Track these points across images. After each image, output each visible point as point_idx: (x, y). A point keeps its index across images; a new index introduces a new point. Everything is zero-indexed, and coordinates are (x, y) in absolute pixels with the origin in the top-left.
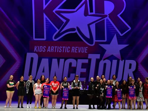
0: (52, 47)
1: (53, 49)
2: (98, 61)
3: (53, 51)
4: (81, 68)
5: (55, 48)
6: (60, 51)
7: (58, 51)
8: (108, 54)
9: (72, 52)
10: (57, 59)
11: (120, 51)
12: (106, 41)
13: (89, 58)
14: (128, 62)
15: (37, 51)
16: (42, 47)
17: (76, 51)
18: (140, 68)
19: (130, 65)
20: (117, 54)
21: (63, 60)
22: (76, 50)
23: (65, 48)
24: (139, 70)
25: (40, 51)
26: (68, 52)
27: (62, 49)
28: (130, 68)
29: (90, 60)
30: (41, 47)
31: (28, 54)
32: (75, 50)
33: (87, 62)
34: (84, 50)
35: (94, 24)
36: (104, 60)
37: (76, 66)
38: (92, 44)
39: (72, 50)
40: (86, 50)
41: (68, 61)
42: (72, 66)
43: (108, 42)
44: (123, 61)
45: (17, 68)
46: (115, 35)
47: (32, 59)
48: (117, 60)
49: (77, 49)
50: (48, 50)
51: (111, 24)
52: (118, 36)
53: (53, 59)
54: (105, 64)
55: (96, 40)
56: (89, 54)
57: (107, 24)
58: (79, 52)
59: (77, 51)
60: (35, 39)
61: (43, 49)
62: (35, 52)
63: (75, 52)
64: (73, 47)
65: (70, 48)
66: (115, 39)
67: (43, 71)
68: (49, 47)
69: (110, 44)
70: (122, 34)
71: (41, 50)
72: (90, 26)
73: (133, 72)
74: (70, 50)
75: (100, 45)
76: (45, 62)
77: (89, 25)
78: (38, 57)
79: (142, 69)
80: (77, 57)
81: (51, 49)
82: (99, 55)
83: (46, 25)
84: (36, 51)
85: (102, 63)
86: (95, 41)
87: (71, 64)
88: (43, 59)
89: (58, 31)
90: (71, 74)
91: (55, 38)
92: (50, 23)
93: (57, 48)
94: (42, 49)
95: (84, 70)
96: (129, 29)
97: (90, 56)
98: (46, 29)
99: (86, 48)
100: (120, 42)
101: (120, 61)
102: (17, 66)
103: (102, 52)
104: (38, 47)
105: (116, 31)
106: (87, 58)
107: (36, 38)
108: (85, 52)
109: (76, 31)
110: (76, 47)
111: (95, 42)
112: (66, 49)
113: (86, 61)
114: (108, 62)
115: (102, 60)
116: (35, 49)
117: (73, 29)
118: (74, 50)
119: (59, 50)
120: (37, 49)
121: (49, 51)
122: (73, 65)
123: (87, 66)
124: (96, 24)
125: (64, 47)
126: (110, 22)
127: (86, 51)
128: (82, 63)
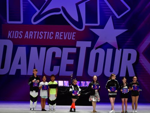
0: (30, 32)
1: (32, 34)
2: (88, 50)
3: (32, 38)
4: (68, 58)
5: (34, 33)
6: (41, 37)
7: (38, 38)
8: (101, 41)
9: (56, 38)
10: (36, 48)
11: (117, 37)
12: (98, 24)
13: (77, 46)
14: (126, 51)
15: (12, 37)
16: (18, 32)
17: (61, 37)
18: (142, 60)
19: (130, 55)
20: (113, 41)
21: (45, 48)
22: (61, 36)
23: (47, 34)
24: (141, 62)
25: (15, 37)
26: (50, 38)
27: (43, 35)
28: (129, 58)
29: (78, 49)
30: (16, 32)
32: (59, 36)
33: (75, 52)
34: (71, 36)
35: (84, 3)
36: (97, 48)
37: (60, 57)
38: (81, 28)
39: (56, 36)
40: (73, 36)
41: (51, 50)
42: (56, 57)
43: (102, 26)
44: (121, 50)
46: (111, 16)
47: (5, 47)
48: (112, 50)
49: (63, 34)
50: (25, 36)
52: (114, 18)
53: (32, 48)
54: (97, 55)
56: (78, 42)
57: (100, 4)
58: (65, 38)
59: (63, 37)
60: (9, 22)
61: (19, 35)
62: (9, 39)
63: (60, 38)
64: (57, 33)
65: (53, 34)
66: (110, 22)
67: (20, 63)
68: (27, 32)
69: (103, 28)
70: (119, 16)
71: (16, 36)
73: (133, 64)
74: (54, 36)
75: (91, 29)
76: (22, 51)
77: (77, 5)
78: (13, 45)
79: (144, 61)
80: (62, 45)
81: (29, 35)
82: (90, 42)
83: (23, 4)
84: (11, 38)
85: (93, 53)
86: (84, 24)
87: (54, 54)
88: (19, 48)
89: (38, 11)
90: (54, 66)
91: (35, 21)
93: (37, 34)
95: (71, 62)
96: (128, 9)
97: (79, 44)
98: (23, 9)
99: (74, 33)
101: (117, 50)
103: (94, 38)
104: (13, 32)
105: (111, 11)
106: (74, 47)
107: (10, 20)
108: (73, 39)
109: (62, 12)
110: (61, 33)
112: (49, 35)
113: (74, 50)
114: (101, 51)
115: (94, 49)
116: (9, 34)
118: (58, 36)
119: (39, 35)
120: (12, 34)
121: (26, 38)
122: (58, 55)
123: (74, 56)
124: (86, 3)
125: (45, 33)
127: (74, 38)
128: (68, 53)
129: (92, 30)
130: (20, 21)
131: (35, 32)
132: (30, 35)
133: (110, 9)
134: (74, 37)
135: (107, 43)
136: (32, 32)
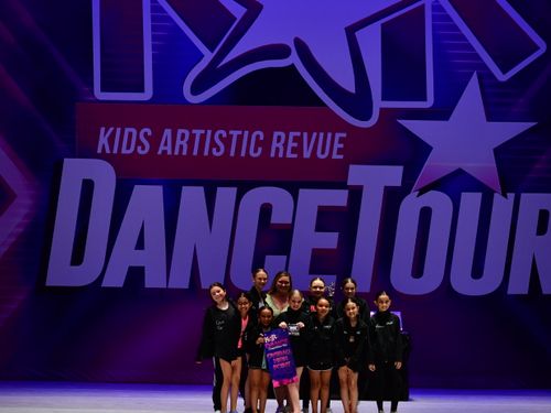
0: (180, 131)
1: (186, 138)
2: (393, 198)
3: (185, 153)
4: (319, 228)
5: (192, 137)
6: (218, 150)
7: (206, 153)
8: (439, 163)
9: (272, 155)
10: (202, 189)
12: (429, 103)
13: (350, 182)
14: (533, 202)
15: (111, 148)
16: (134, 131)
17: (294, 150)
20: (481, 163)
22: (291, 144)
23: (240, 138)
25: (124, 151)
26: (252, 154)
27: (227, 141)
29: (356, 194)
30: (127, 130)
31: (68, 163)
32: (285, 145)
33: (345, 204)
34: (329, 146)
35: (376, 27)
36: (422, 191)
37: (290, 222)
39: (275, 144)
40: (337, 145)
41: (256, 197)
42: (272, 222)
43: (441, 112)
44: (511, 196)
45: (21, 230)
46: (475, 78)
47: (88, 187)
48: (480, 194)
49: (298, 140)
50: (162, 148)
51: (455, 28)
52: (488, 85)
53: (186, 191)
54: (426, 214)
55: (384, 98)
56: (352, 167)
57: (435, 28)
58: (307, 154)
59: (298, 150)
60: (100, 95)
61: (139, 142)
62: (103, 156)
63: (289, 155)
64: (276, 134)
65: (262, 138)
66: (472, 96)
67: (140, 245)
68: (168, 132)
69: (447, 119)
70: (504, 72)
71: (128, 148)
72: (358, 34)
74: (265, 144)
76: (147, 200)
77: (351, 32)
78: (117, 180)
80: (294, 178)
81: (175, 142)
82: (399, 170)
83: (154, 28)
84: (108, 151)
85: (410, 208)
86: (378, 103)
87: (266, 211)
88: (137, 188)
89: (208, 56)
90: (267, 257)
91: (196, 90)
92: (170, 19)
93: (203, 137)
94: (133, 140)
95: (330, 240)
97: (357, 174)
98: (154, 47)
99: (338, 136)
100: (494, 112)
101: (497, 197)
102: (18, 220)
103: (413, 154)
104: (114, 133)
105: (477, 57)
106: (342, 185)
107: (104, 89)
108: (335, 156)
109: (294, 59)
110: (292, 134)
111: (381, 109)
112: (247, 143)
113: (339, 198)
114: (439, 202)
115: (413, 194)
116: (103, 140)
117: (280, 51)
118: (282, 144)
119: (213, 144)
120: (111, 140)
121: (165, 152)
122: (280, 217)
123: (341, 221)
124: (382, 25)
125: (235, 133)
126: (448, 18)
127: (339, 153)
128: (320, 207)
129: (405, 123)
130: (141, 89)
131: (198, 132)
132: (178, 142)
133: (470, 47)
134: (340, 151)
135: (460, 172)
136: (187, 133)
